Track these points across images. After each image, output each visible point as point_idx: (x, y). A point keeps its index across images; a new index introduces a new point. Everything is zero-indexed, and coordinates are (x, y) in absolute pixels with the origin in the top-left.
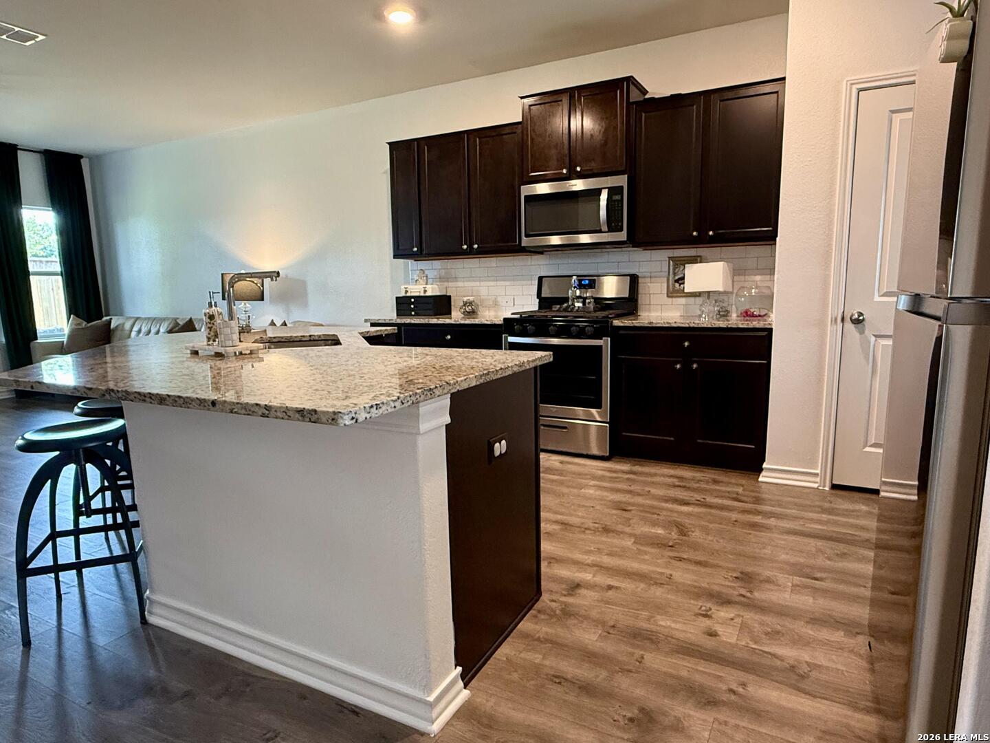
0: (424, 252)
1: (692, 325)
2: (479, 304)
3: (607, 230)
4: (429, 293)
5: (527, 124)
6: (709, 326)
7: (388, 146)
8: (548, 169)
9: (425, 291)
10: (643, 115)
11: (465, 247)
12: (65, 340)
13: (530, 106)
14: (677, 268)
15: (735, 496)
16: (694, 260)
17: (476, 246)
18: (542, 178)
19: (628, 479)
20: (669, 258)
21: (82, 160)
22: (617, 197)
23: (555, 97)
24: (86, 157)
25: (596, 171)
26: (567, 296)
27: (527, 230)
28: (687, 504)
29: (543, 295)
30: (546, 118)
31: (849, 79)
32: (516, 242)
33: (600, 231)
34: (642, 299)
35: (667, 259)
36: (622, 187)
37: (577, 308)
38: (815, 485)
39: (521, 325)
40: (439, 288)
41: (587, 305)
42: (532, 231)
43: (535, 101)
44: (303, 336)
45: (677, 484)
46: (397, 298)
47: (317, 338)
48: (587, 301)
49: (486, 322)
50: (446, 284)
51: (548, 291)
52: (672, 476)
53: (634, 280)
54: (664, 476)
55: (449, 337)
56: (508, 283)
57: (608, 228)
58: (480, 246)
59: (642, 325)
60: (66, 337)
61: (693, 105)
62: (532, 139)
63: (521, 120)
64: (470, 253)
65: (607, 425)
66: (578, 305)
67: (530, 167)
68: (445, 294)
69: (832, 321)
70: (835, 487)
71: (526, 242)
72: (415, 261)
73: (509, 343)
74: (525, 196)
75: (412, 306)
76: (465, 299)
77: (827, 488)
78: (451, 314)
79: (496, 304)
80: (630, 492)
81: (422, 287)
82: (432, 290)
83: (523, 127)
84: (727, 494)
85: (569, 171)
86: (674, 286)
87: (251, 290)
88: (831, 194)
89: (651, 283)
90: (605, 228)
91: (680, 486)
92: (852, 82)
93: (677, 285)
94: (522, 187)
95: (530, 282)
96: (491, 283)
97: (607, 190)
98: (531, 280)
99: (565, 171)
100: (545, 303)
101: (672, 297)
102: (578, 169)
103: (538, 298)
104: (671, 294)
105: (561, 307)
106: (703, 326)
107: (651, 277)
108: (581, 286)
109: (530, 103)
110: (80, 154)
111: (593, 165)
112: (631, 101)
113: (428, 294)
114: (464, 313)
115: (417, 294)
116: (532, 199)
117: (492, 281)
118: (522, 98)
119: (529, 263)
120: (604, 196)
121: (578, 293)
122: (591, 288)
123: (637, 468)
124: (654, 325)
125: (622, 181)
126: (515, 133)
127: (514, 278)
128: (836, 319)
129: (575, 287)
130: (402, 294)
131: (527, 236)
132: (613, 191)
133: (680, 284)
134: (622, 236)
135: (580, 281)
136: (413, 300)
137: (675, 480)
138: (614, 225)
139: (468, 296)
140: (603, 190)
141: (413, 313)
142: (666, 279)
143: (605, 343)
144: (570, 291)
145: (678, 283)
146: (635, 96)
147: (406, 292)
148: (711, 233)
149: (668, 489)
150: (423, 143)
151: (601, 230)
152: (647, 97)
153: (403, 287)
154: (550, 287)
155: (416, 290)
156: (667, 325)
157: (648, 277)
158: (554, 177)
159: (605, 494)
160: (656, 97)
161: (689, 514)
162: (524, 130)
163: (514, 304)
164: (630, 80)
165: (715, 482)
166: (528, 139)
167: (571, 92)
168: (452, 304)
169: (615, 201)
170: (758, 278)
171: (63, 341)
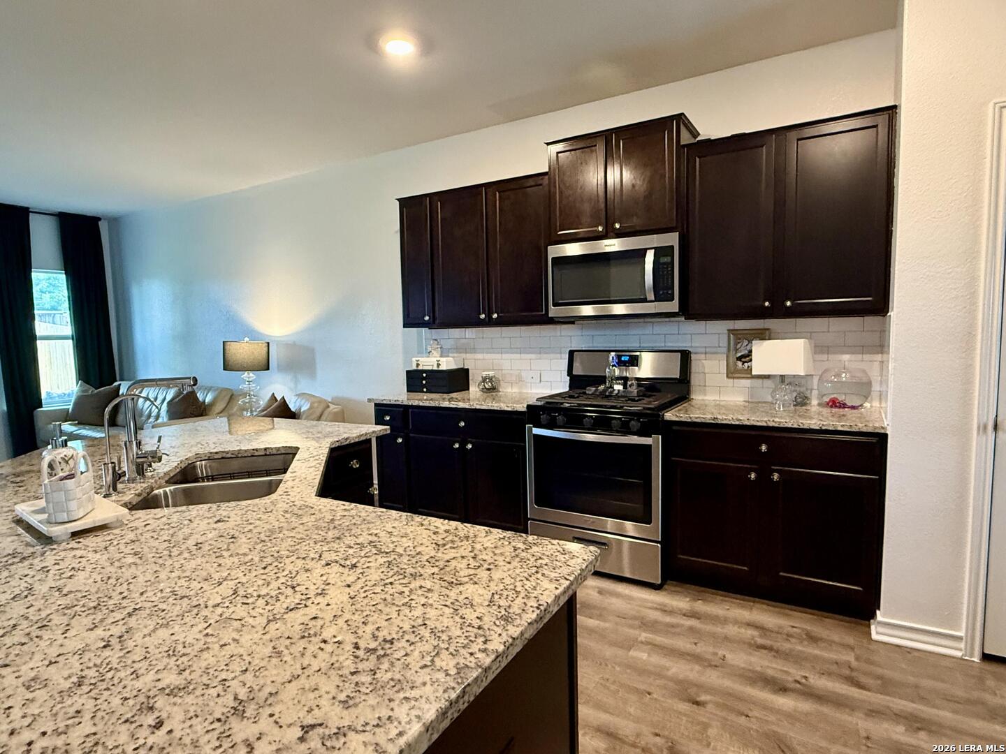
0: (437, 321)
1: (771, 424)
2: (501, 379)
3: (653, 299)
4: (443, 367)
5: (555, 175)
6: (795, 426)
7: (398, 203)
8: (580, 226)
9: (438, 365)
10: (697, 159)
11: (483, 316)
12: (70, 407)
13: (558, 153)
14: (739, 343)
15: (847, 672)
16: (763, 335)
17: (495, 316)
18: (573, 237)
19: (691, 629)
20: (728, 330)
21: (100, 223)
22: (666, 259)
23: (588, 143)
24: (105, 219)
25: (638, 228)
26: (603, 374)
27: (555, 298)
28: (783, 689)
29: (575, 373)
30: (576, 167)
31: (997, 101)
32: (542, 311)
33: (645, 300)
34: (695, 380)
35: (727, 332)
36: (672, 247)
37: (616, 392)
38: (959, 654)
39: (549, 414)
40: (455, 361)
41: (629, 389)
42: (562, 300)
43: (564, 147)
44: (257, 450)
45: (760, 641)
46: (408, 372)
47: (275, 452)
48: (629, 383)
49: (506, 409)
50: (464, 355)
51: (580, 368)
52: (749, 625)
53: (685, 356)
54: (736, 622)
55: (462, 424)
56: (533, 356)
57: (655, 297)
58: (500, 315)
59: (703, 421)
60: (72, 404)
61: (762, 146)
62: (561, 193)
63: (547, 170)
64: (489, 323)
65: (659, 545)
66: (618, 387)
67: (558, 224)
68: (462, 366)
69: (979, 428)
70: (986, 658)
71: (554, 312)
72: (430, 329)
73: (534, 435)
74: (553, 258)
75: (424, 382)
76: (485, 374)
77: (976, 659)
78: (468, 389)
79: (520, 380)
80: (696, 658)
81: (435, 359)
82: (447, 364)
83: (549, 179)
84: (834, 668)
85: (606, 227)
86: (736, 365)
87: (254, 359)
88: (973, 254)
89: (706, 360)
90: (651, 296)
91: (763, 647)
92: (1002, 105)
93: (740, 364)
94: (549, 247)
95: (558, 356)
96: (515, 355)
97: (653, 251)
98: (561, 353)
99: (600, 229)
100: (577, 382)
101: (734, 378)
102: (617, 226)
103: (568, 375)
104: (731, 373)
105: (597, 390)
106: (786, 425)
107: (706, 353)
108: (620, 363)
109: (558, 150)
110: (98, 216)
111: (636, 222)
112: (682, 143)
113: (441, 368)
114: (482, 390)
115: (430, 368)
116: (561, 261)
117: (517, 353)
118: (548, 144)
119: (559, 334)
120: (650, 257)
121: (617, 372)
122: (633, 365)
123: (700, 606)
124: (720, 422)
125: (671, 239)
126: (541, 185)
127: (541, 350)
128: (985, 427)
129: (613, 366)
130: (414, 367)
131: (555, 305)
132: (659, 252)
133: (744, 363)
134: (673, 306)
135: (619, 357)
136: (424, 375)
137: (756, 633)
138: (662, 292)
139: (489, 370)
140: (648, 251)
141: (425, 390)
142: (725, 356)
143: (654, 441)
144: (607, 370)
145: (741, 361)
146: (686, 138)
147: (418, 365)
148: (788, 303)
149: (750, 654)
150: (436, 198)
151: (646, 298)
152: (699, 138)
153: (414, 359)
154: (582, 363)
155: (429, 363)
156: (737, 423)
157: (702, 353)
158: (586, 236)
159: (665, 662)
160: (712, 138)
161: (791, 717)
162: (552, 183)
163: (540, 381)
164: (680, 118)
165: (813, 639)
166: (556, 193)
167: (606, 135)
168: (470, 378)
169: (664, 263)
170: (846, 357)
171: (68, 409)
